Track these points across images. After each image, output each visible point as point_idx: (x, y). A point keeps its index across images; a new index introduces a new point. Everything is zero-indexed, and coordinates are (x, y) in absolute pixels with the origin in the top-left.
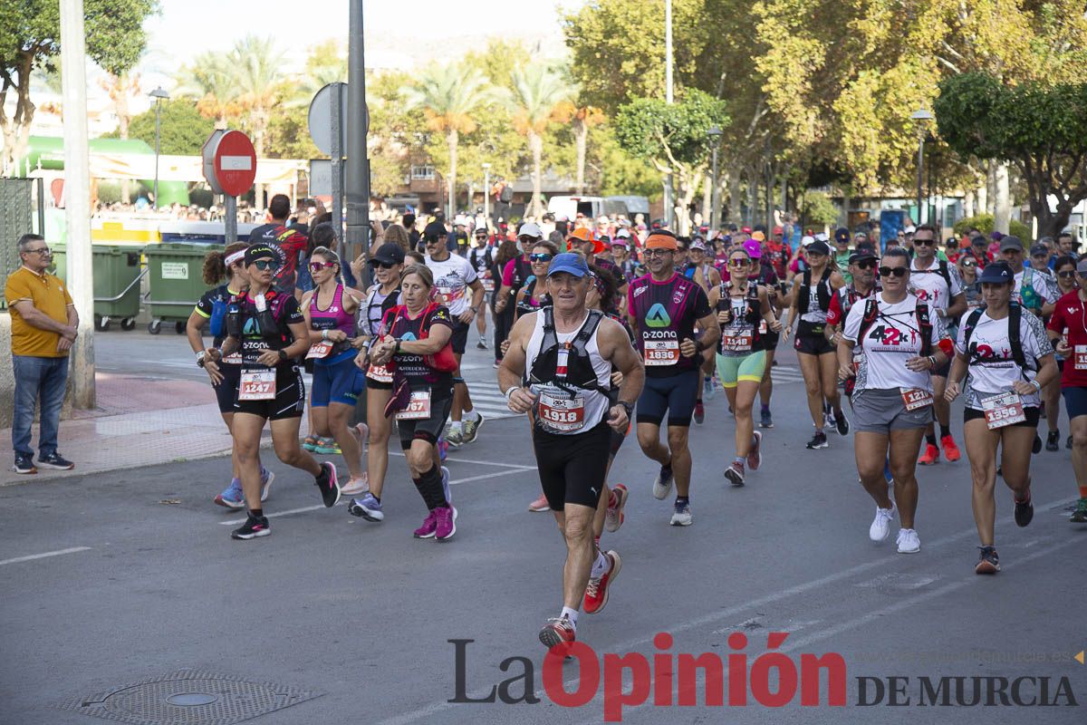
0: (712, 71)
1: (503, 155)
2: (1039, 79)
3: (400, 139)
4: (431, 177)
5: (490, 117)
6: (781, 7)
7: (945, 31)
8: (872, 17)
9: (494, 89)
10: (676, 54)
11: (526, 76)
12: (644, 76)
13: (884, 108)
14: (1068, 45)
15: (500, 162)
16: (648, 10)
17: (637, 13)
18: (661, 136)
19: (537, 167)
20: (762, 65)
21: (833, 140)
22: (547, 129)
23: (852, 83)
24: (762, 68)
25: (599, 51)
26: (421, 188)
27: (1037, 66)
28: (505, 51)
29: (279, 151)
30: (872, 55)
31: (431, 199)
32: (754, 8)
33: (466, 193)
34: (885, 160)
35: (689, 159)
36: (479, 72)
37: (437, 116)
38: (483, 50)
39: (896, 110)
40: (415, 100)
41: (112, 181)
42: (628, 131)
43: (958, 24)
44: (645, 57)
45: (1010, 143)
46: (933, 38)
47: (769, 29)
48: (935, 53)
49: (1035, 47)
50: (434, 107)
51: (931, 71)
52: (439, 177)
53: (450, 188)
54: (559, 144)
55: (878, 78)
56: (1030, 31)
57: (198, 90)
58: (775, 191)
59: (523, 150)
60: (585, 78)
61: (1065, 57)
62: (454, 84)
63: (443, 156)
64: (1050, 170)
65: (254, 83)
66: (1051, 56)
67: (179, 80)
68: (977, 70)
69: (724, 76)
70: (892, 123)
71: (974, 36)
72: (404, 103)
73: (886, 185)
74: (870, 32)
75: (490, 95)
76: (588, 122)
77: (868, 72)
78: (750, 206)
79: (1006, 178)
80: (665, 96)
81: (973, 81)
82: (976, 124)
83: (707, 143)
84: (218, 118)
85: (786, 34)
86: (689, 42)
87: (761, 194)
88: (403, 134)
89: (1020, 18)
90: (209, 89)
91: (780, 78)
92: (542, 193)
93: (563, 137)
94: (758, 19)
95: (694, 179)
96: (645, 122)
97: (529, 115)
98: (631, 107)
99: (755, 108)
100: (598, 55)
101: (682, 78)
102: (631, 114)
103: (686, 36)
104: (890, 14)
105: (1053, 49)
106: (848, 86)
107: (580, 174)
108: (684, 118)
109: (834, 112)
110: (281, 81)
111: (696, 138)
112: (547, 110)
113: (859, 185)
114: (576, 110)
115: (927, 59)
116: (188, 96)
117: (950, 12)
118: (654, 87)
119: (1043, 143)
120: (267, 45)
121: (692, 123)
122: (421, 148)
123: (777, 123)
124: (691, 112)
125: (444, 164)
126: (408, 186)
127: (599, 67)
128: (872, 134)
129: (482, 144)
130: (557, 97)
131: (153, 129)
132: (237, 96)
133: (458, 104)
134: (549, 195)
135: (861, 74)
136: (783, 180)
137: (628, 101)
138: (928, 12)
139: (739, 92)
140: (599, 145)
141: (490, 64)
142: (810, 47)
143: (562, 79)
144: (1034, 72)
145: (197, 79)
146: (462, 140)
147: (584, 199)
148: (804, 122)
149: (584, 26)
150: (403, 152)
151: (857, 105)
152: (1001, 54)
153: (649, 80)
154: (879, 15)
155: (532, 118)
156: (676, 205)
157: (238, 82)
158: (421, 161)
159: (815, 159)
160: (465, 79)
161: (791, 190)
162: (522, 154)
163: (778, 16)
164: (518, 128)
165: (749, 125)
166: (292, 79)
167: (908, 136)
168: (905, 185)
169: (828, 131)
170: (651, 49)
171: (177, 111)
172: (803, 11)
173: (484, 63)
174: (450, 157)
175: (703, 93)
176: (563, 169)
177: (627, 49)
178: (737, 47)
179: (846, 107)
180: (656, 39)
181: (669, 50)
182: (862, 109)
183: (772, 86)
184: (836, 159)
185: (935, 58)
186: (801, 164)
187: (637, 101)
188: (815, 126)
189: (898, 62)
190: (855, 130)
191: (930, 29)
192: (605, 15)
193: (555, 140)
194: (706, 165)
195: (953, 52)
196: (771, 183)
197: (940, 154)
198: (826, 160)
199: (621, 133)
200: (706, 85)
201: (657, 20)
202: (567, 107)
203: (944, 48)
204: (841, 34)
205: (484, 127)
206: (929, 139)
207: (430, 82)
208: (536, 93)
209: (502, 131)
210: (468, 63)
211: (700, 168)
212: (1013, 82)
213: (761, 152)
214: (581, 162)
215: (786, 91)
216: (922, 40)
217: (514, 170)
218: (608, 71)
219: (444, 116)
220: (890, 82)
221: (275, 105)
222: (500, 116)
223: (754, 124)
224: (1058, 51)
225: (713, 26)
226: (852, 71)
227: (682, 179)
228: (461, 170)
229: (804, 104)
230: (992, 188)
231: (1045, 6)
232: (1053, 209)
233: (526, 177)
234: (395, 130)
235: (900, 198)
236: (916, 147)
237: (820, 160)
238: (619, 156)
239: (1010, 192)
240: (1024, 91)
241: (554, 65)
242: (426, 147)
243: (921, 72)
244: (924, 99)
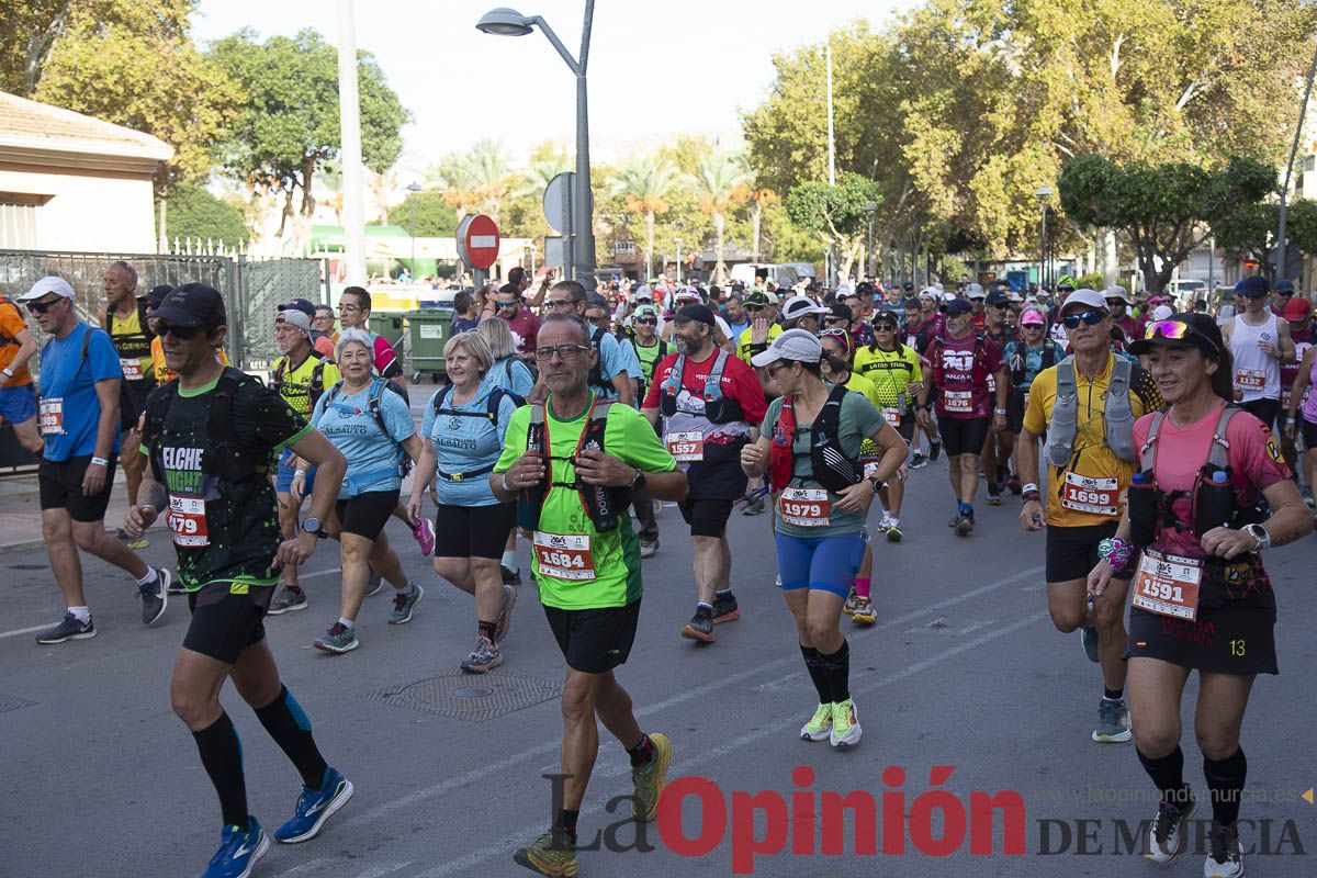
0: (865, 158)
1: (691, 231)
2: (1140, 161)
3: (606, 219)
4: (632, 250)
5: (679, 200)
6: (923, 104)
7: (1061, 122)
8: (1000, 111)
9: (684, 177)
10: (836, 144)
11: (710, 166)
12: (810, 163)
13: (1012, 186)
14: (1163, 132)
15: (689, 237)
16: (812, 108)
17: (804, 111)
18: (825, 212)
19: (720, 241)
20: (908, 151)
21: (970, 214)
22: (728, 209)
23: (984, 166)
24: (909, 154)
25: (771, 142)
26: (624, 260)
27: (1138, 150)
28: (692, 146)
29: (508, 232)
30: (1001, 142)
31: (632, 269)
32: (902, 105)
33: (661, 263)
34: (1013, 230)
35: (849, 231)
36: (672, 163)
37: (637, 200)
38: (673, 146)
39: (1022, 188)
40: (618, 188)
41: (375, 260)
42: (797, 209)
43: (1071, 116)
44: (811, 148)
45: (1123, 213)
46: (1051, 128)
47: (914, 122)
48: (1053, 140)
49: (1136, 134)
50: (633, 192)
51: (1050, 155)
52: (639, 250)
53: (648, 259)
54: (737, 221)
55: (1006, 161)
56: (1132, 121)
57: (443, 184)
58: (919, 256)
59: (707, 226)
60: (761, 166)
61: (1161, 143)
62: (651, 173)
63: (642, 233)
64: (1155, 235)
65: (487, 176)
66: (1149, 140)
67: (427, 177)
68: (1088, 152)
69: (876, 162)
70: (1019, 199)
71: (1085, 125)
72: (609, 190)
73: (1011, 251)
74: (999, 123)
75: (681, 182)
76: (762, 201)
77: (998, 157)
78: (897, 268)
79: (1113, 244)
80: (828, 180)
81: (1091, 162)
82: (1093, 198)
83: (864, 218)
84: (459, 207)
85: (929, 126)
86: (848, 134)
87: (906, 260)
88: (609, 216)
89: (1124, 110)
90: (451, 183)
91: (925, 162)
92: (725, 262)
93: (741, 215)
94: (905, 114)
95: (854, 249)
96: (812, 201)
97: (713, 198)
98: (800, 189)
99: (903, 187)
100: (771, 147)
101: (841, 164)
102: (800, 195)
103: (845, 129)
104: (1015, 108)
105: (1151, 136)
106: (981, 168)
107: (756, 245)
108: (844, 197)
109: (970, 190)
110: (509, 174)
111: (854, 213)
112: (728, 193)
113: (991, 250)
114: (751, 193)
115: (1047, 145)
116: (433, 189)
117: (1065, 106)
118: (818, 172)
119: (1150, 213)
120: (498, 146)
121: (851, 201)
122: (624, 227)
123: (922, 201)
124: (850, 192)
125: (642, 239)
126: (613, 258)
127: (772, 157)
128: (1002, 207)
129: (673, 223)
130: (735, 183)
131: (407, 217)
132: (474, 188)
133: (654, 190)
134: (730, 264)
135: (992, 158)
136: (926, 248)
137: (797, 184)
138: (1047, 106)
139: (889, 174)
140: (771, 221)
141: (679, 156)
142: (949, 137)
143: (740, 167)
144: (1135, 154)
145: (442, 175)
146: (658, 220)
147: (761, 266)
148: (944, 199)
149: (759, 123)
150: (608, 230)
151: (989, 184)
152: (1108, 140)
153: (814, 166)
154: (1006, 109)
155: (715, 199)
156: (839, 269)
157: (475, 177)
158: (623, 237)
159: (954, 229)
160: (658, 169)
161: (931, 255)
162: (707, 230)
163: (921, 111)
164: (704, 209)
165: (898, 202)
166: (519, 173)
167: (1032, 210)
168: (1027, 250)
169: (965, 206)
170: (816, 140)
171: (426, 202)
172: (942, 107)
173: (674, 155)
174: (648, 234)
175: (859, 176)
176: (741, 242)
177: (796, 141)
178: (887, 137)
179: (980, 186)
180: (820, 132)
181: (831, 141)
182: (993, 188)
183: (918, 169)
184: (972, 229)
185: (1054, 144)
186: (942, 234)
187: (805, 184)
188: (954, 202)
189: (1022, 148)
190: (988, 205)
191: (1049, 120)
192: (776, 114)
193: (734, 217)
194: (863, 236)
195: (1068, 139)
196: (916, 251)
197: (1056, 224)
198: (962, 230)
199: (792, 211)
200: (862, 171)
201: (821, 117)
202: (744, 190)
203: (1060, 135)
204: (975, 125)
205: (675, 208)
206: (1049, 211)
207: (631, 172)
208: (718, 178)
209: (690, 211)
210: (662, 156)
211: (858, 239)
212: (1119, 163)
213: (907, 225)
214: (756, 236)
215: (929, 173)
216: (1042, 129)
217: (700, 243)
218: (780, 159)
219: (642, 200)
220: (1016, 165)
221: (504, 195)
222: (688, 199)
223: (902, 201)
224: (1154, 136)
225: (867, 121)
226: (984, 156)
227: (843, 248)
228: (657, 244)
229: (944, 183)
230: (1100, 252)
231: (1144, 100)
232: (1159, 269)
233: (710, 249)
234: (602, 213)
235: (1021, 261)
236: (1039, 218)
237: (958, 230)
238: (788, 230)
239: (1117, 255)
240: (1133, 170)
241: (732, 157)
242: (628, 226)
243: (1042, 157)
244: (1045, 178)
